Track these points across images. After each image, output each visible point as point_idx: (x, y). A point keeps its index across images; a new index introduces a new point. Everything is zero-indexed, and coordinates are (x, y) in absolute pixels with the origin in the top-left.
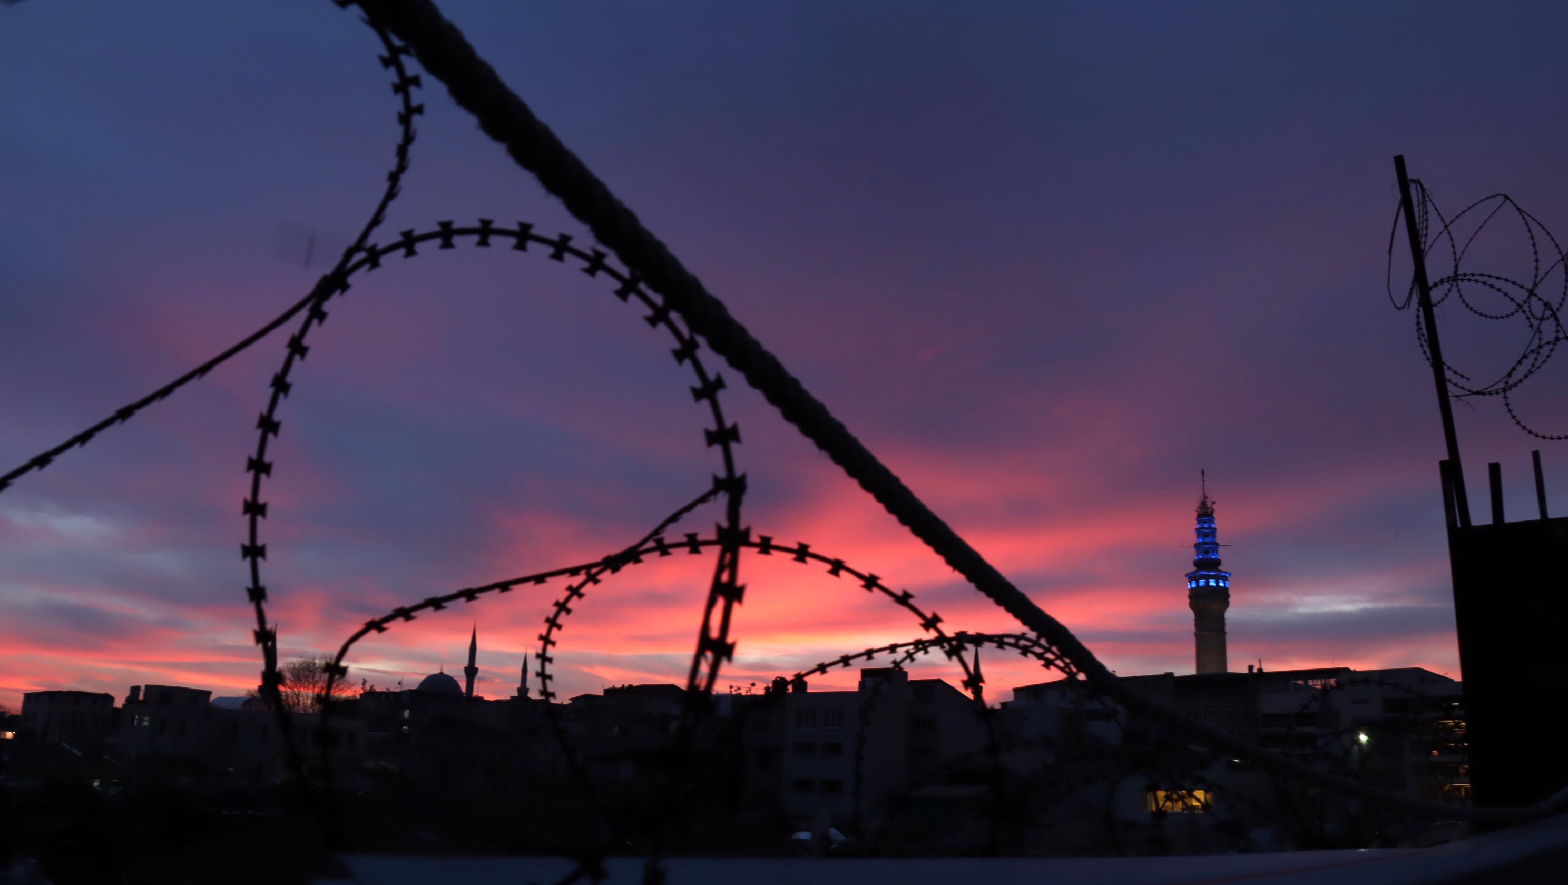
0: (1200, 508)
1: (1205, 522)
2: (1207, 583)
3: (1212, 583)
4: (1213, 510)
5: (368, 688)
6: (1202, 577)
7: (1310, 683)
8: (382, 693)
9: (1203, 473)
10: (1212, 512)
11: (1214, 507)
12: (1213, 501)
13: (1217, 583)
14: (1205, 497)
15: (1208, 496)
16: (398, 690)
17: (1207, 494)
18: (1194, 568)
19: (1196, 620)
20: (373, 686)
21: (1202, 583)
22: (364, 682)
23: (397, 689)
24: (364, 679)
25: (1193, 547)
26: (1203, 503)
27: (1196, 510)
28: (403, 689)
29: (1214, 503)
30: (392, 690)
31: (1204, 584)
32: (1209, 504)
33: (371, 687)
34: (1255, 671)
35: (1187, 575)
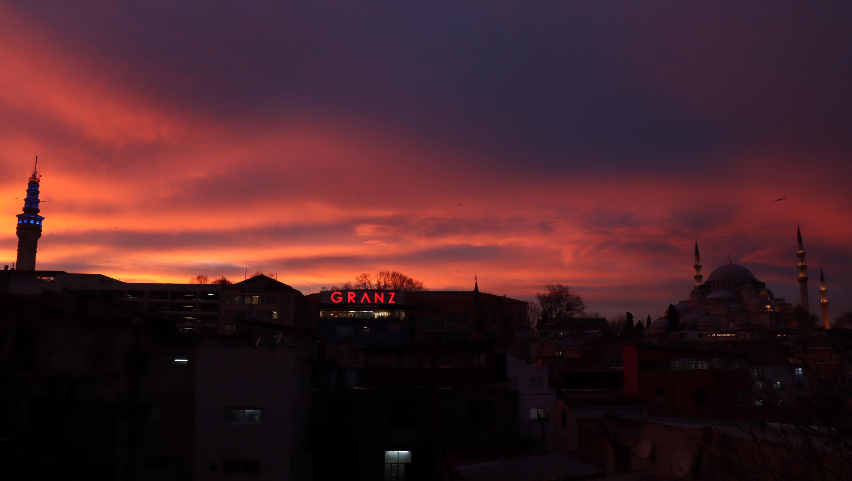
0: (32, 178)
1: (33, 187)
2: (29, 221)
4: (39, 180)
6: (26, 218)
9: (37, 158)
10: (39, 181)
11: (40, 178)
13: (35, 222)
14: (36, 172)
15: (38, 171)
17: (38, 170)
18: (23, 212)
19: (19, 242)
21: (25, 221)
25: (24, 200)
26: (34, 175)
27: (29, 179)
29: (41, 176)
32: (37, 176)
34: (9, 269)
35: (17, 216)
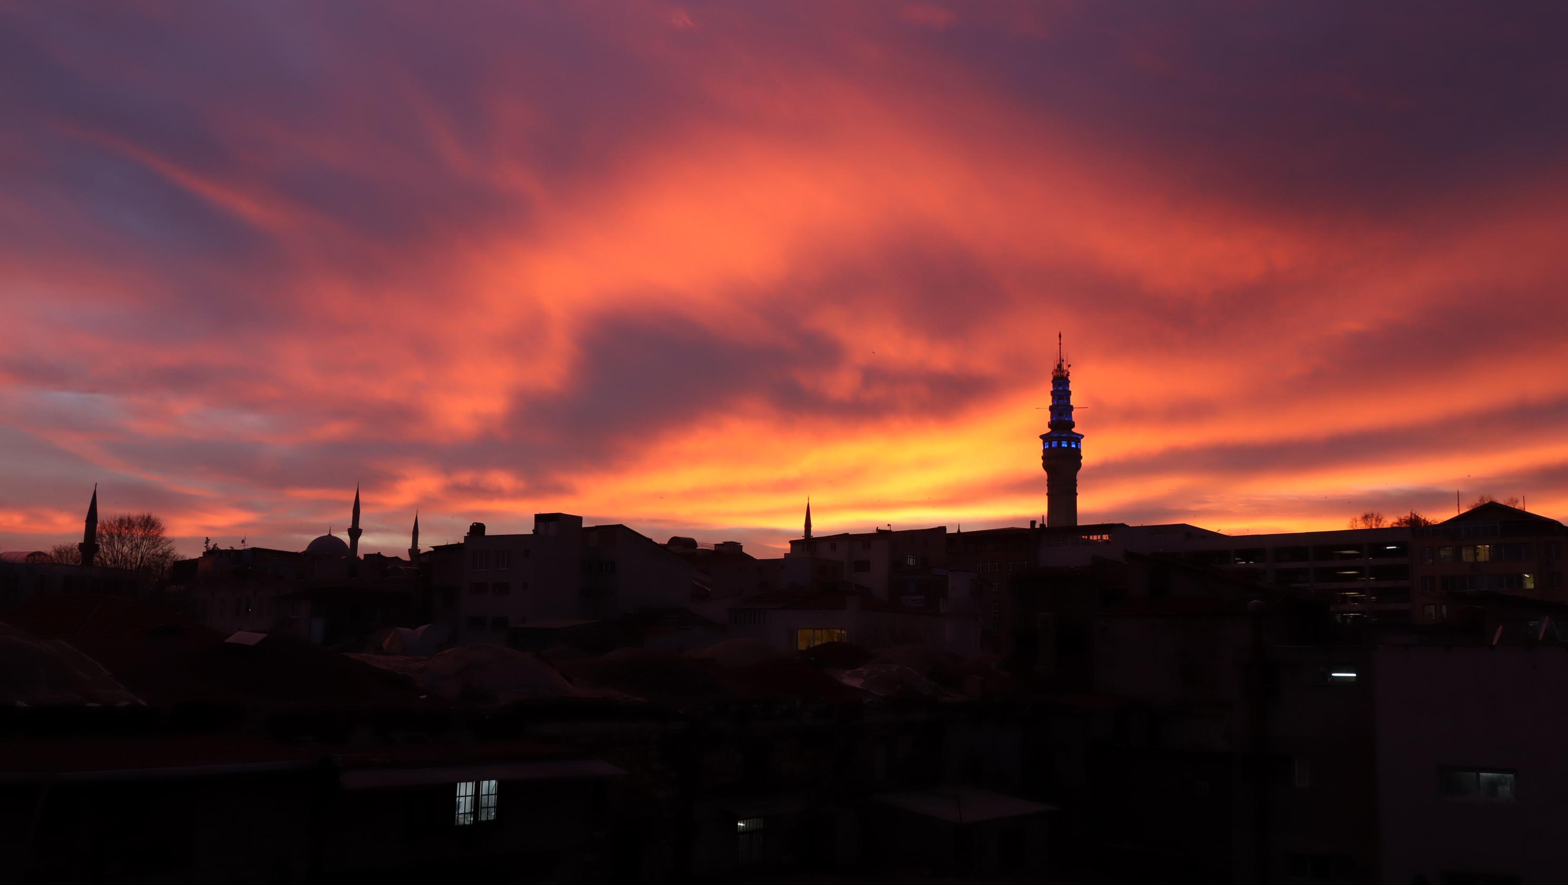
0: (1056, 371)
1: (1060, 385)
2: (1059, 444)
3: (1064, 445)
4: (1068, 373)
5: (211, 546)
6: (1055, 439)
7: (1091, 538)
8: (226, 551)
9: (1060, 336)
10: (1068, 375)
11: (1070, 369)
12: (1069, 364)
13: (1069, 445)
14: (1061, 360)
15: (1065, 359)
16: (242, 548)
17: (1064, 357)
18: (1049, 430)
20: (216, 544)
21: (1054, 444)
22: (207, 540)
23: (238, 547)
24: (207, 538)
25: (1048, 410)
26: (1060, 366)
27: (1052, 374)
28: (247, 547)
29: (1069, 366)
30: (236, 548)
31: (1056, 445)
32: (1065, 367)
33: (215, 546)
34: (1037, 526)
35: (1041, 437)
